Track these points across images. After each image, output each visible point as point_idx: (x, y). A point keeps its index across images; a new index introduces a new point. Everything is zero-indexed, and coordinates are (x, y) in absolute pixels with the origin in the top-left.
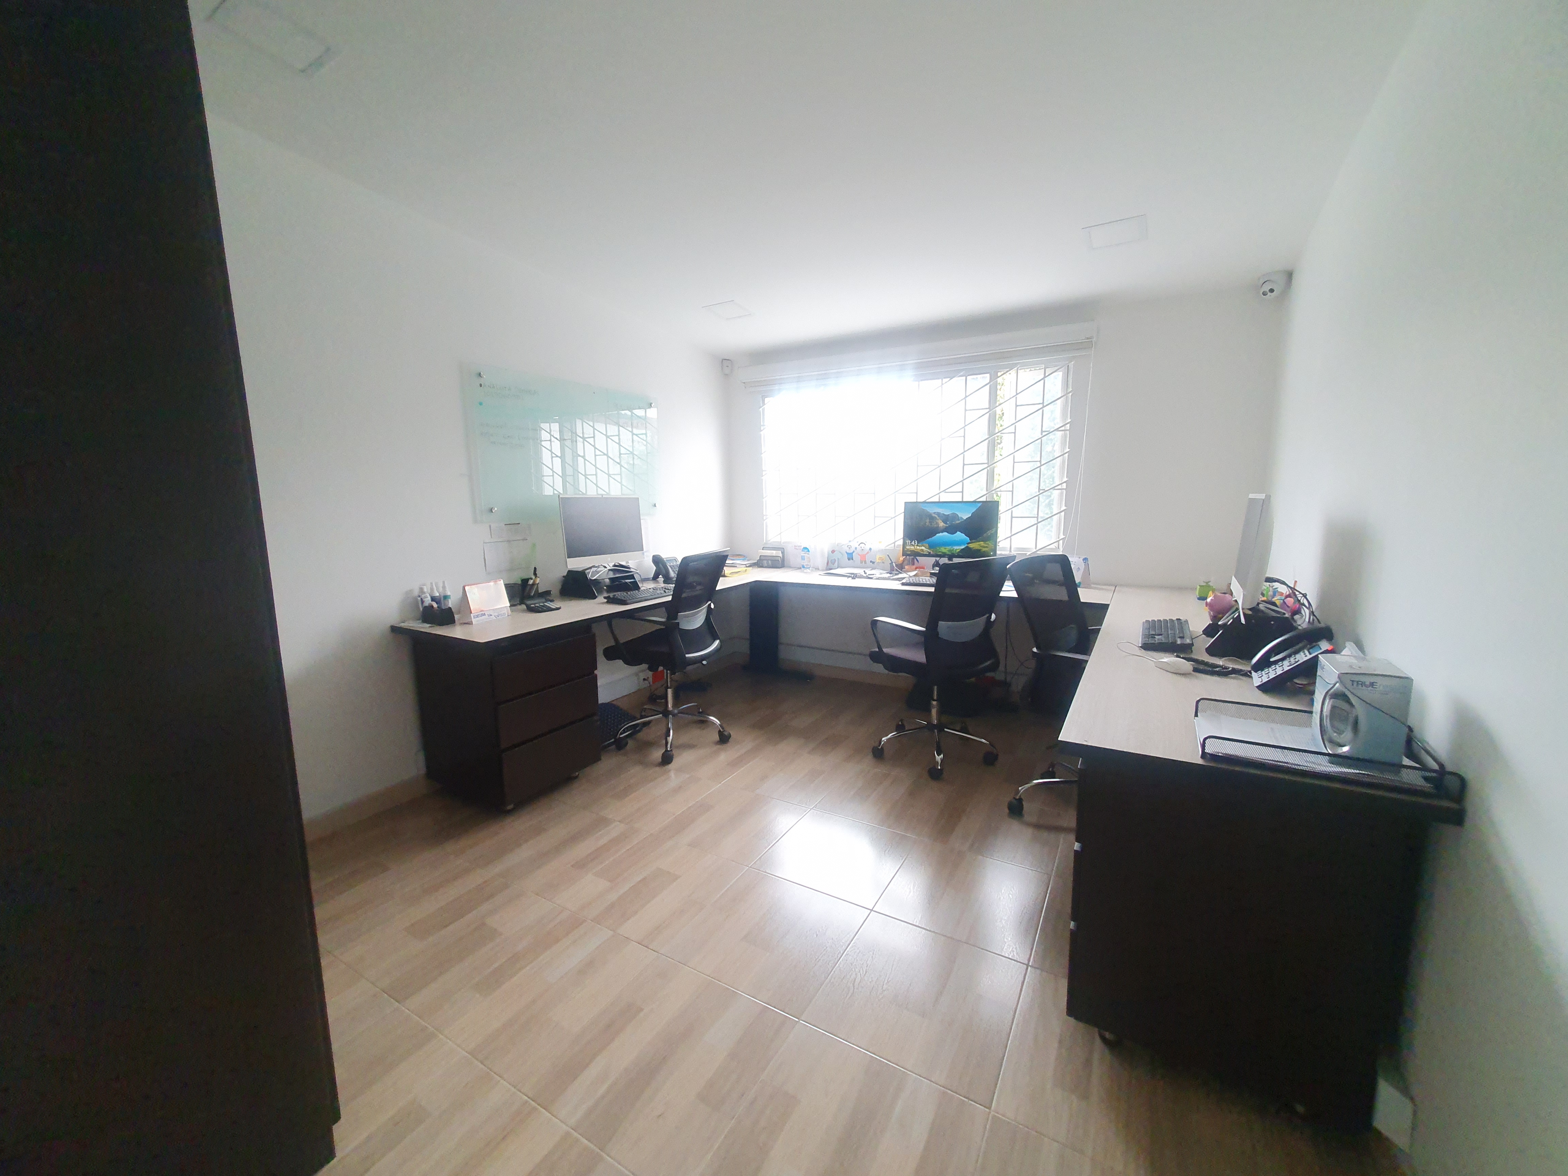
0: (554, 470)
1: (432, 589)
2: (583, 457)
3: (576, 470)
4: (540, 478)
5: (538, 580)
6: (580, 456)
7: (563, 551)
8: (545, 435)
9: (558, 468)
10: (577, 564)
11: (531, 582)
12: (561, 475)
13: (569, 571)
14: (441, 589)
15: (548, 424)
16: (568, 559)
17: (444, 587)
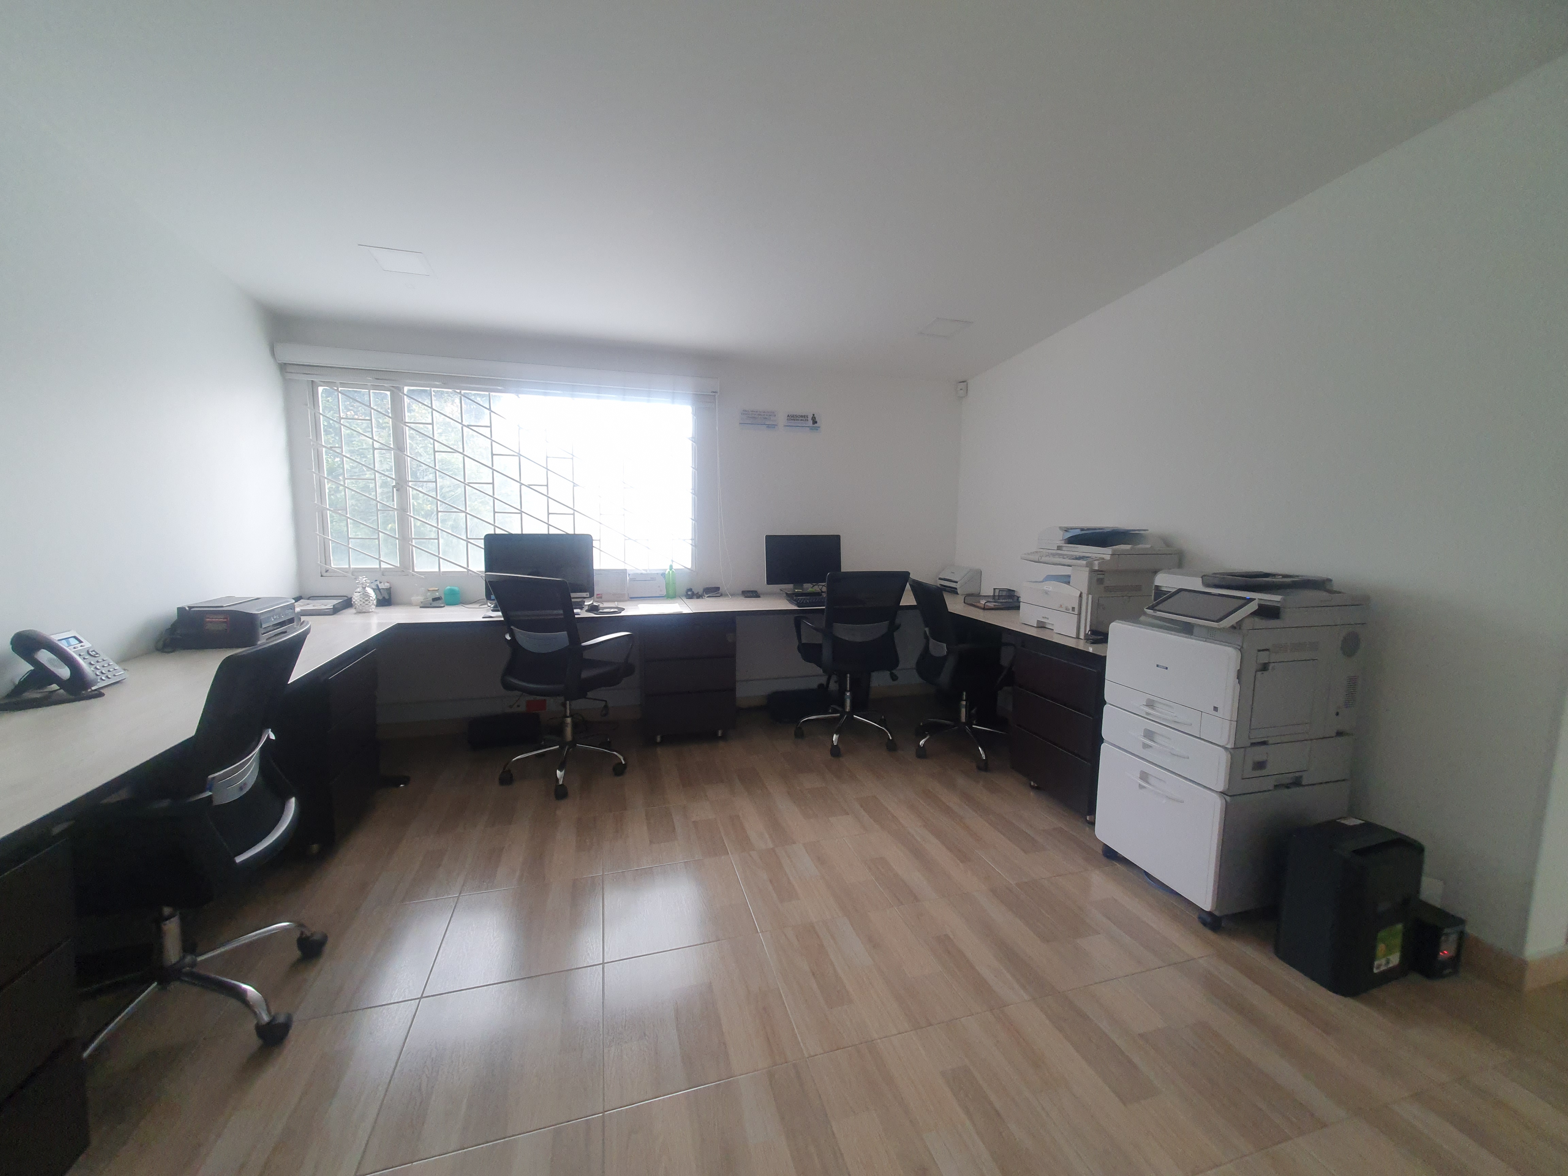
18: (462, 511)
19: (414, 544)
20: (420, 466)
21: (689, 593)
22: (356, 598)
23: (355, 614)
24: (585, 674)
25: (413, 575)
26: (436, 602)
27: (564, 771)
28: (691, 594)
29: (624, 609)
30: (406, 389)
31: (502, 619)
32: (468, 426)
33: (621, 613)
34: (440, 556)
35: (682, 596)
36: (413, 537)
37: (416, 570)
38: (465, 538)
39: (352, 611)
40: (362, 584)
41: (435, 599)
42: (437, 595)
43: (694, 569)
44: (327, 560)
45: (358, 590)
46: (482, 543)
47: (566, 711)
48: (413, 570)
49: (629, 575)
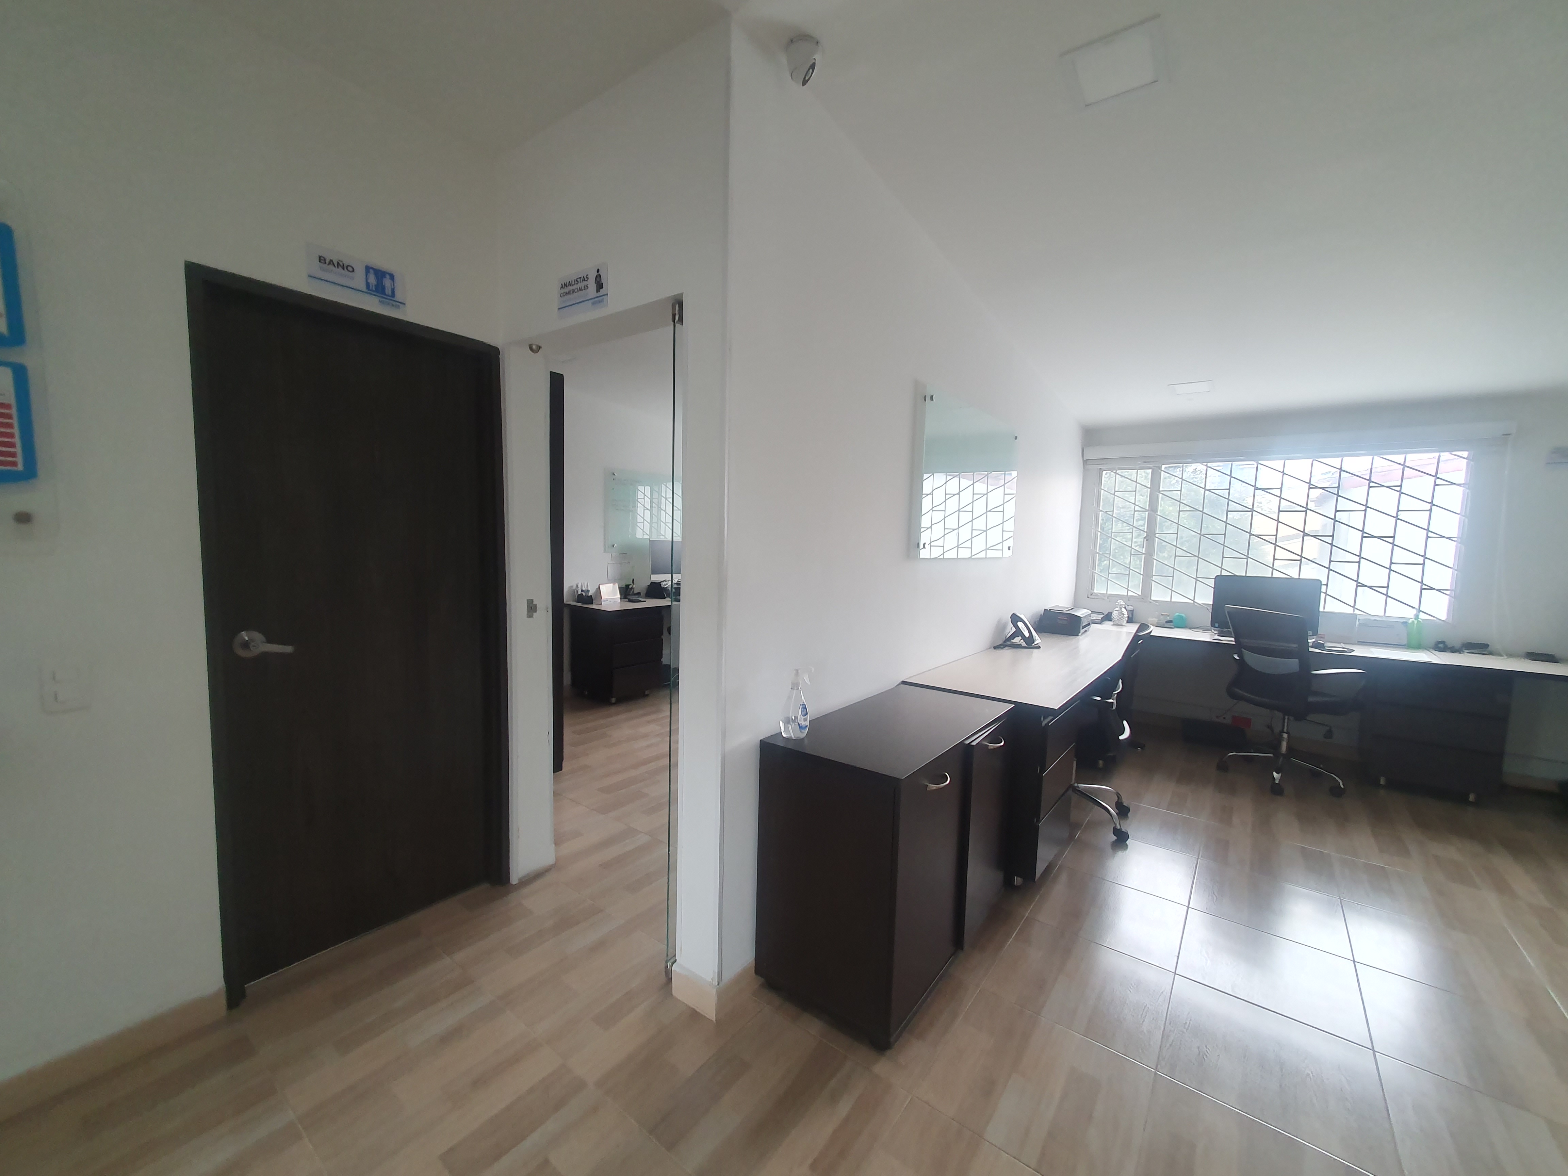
0: (645, 518)
1: (582, 586)
2: (665, 511)
3: (659, 519)
4: (635, 525)
5: (634, 586)
6: (662, 510)
7: (649, 570)
8: (640, 495)
9: (647, 517)
10: (656, 578)
11: (630, 587)
12: (649, 522)
13: (652, 582)
14: (586, 587)
15: (643, 487)
16: (652, 575)
17: (587, 586)
18: (1195, 556)
19: (1153, 579)
20: (1166, 522)
21: (1441, 645)
22: (1115, 614)
23: (1112, 625)
24: (1311, 699)
25: (1150, 602)
26: (1169, 624)
27: (1280, 774)
28: (1441, 647)
29: (1354, 651)
30: (1163, 466)
31: (1234, 643)
32: (1209, 490)
33: (1350, 653)
34: (1173, 589)
35: (1430, 648)
36: (1154, 574)
37: (1152, 599)
38: (1195, 577)
39: (1112, 623)
40: (1121, 605)
41: (1167, 622)
42: (1168, 619)
43: (1450, 621)
44: (1092, 588)
45: (1117, 609)
46: (1212, 583)
47: (1283, 728)
48: (1151, 599)
49: (1359, 619)
